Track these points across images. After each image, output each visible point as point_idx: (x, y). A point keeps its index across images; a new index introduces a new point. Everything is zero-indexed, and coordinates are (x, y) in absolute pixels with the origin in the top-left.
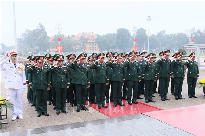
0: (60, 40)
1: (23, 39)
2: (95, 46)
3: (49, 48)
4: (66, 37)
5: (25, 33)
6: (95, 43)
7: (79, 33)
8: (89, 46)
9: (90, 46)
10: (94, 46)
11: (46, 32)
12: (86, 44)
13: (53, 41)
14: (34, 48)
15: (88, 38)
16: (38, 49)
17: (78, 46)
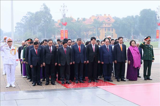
1: (23, 23)
2: (112, 32)
4: (75, 21)
5: (26, 15)
6: (112, 28)
7: (92, 16)
8: (104, 32)
9: (106, 32)
10: (111, 32)
11: (51, 15)
12: (100, 30)
13: (60, 26)
14: (36, 34)
15: (102, 22)
16: (41, 36)
17: (90, 31)
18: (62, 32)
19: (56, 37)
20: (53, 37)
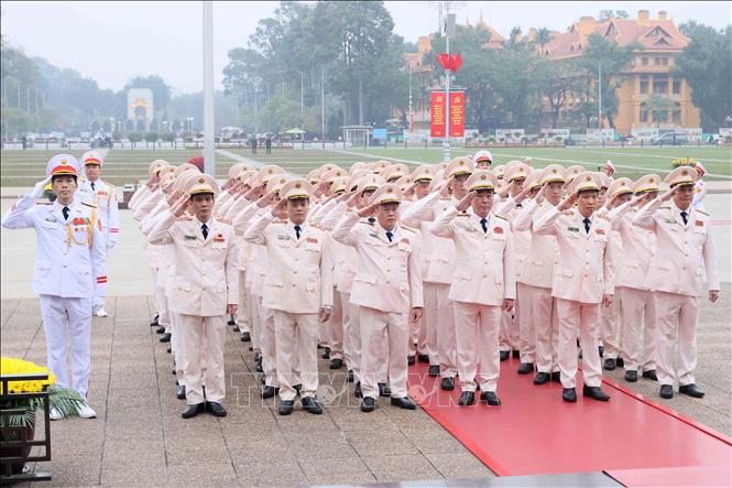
0: (451, 64)
1: (260, 51)
2: (676, 98)
3: (399, 107)
4: (502, 43)
5: (273, 16)
6: (677, 76)
7: (582, 19)
8: (639, 97)
9: (645, 98)
10: (670, 96)
11: (386, 15)
12: (618, 86)
13: (428, 68)
14: (320, 103)
15: (629, 48)
16: (341, 113)
17: (568, 93)
18: (438, 103)
19: (408, 118)
20: (396, 120)
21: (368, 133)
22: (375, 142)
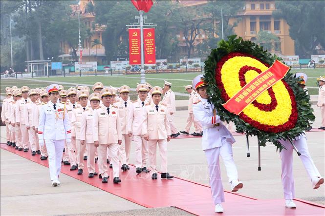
3: (71, 46)
6: (277, 17)
12: (235, 25)
13: (90, 15)
16: (24, 51)
18: (135, 38)
19: (78, 54)
20: (68, 55)
21: (47, 66)
22: (53, 73)
